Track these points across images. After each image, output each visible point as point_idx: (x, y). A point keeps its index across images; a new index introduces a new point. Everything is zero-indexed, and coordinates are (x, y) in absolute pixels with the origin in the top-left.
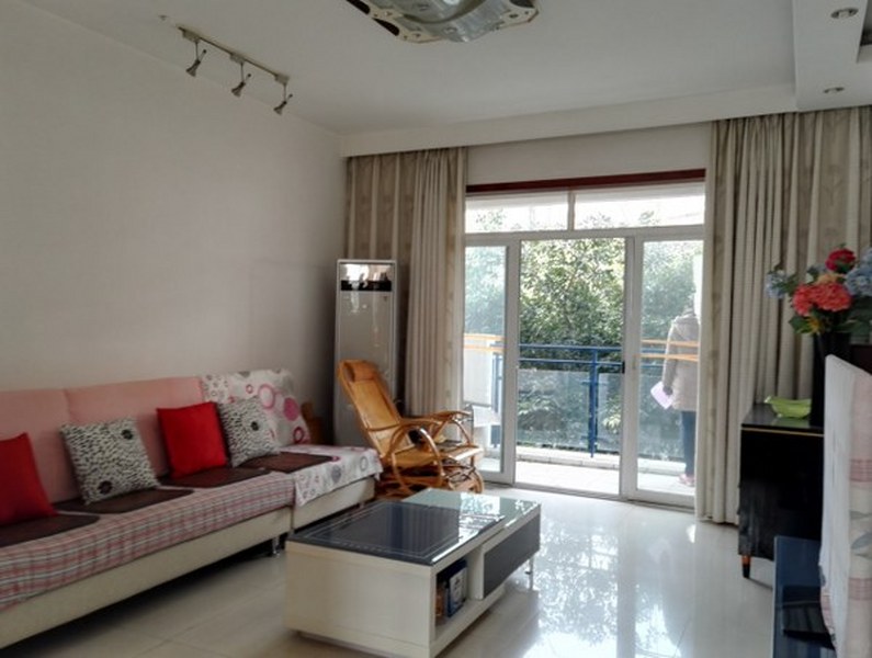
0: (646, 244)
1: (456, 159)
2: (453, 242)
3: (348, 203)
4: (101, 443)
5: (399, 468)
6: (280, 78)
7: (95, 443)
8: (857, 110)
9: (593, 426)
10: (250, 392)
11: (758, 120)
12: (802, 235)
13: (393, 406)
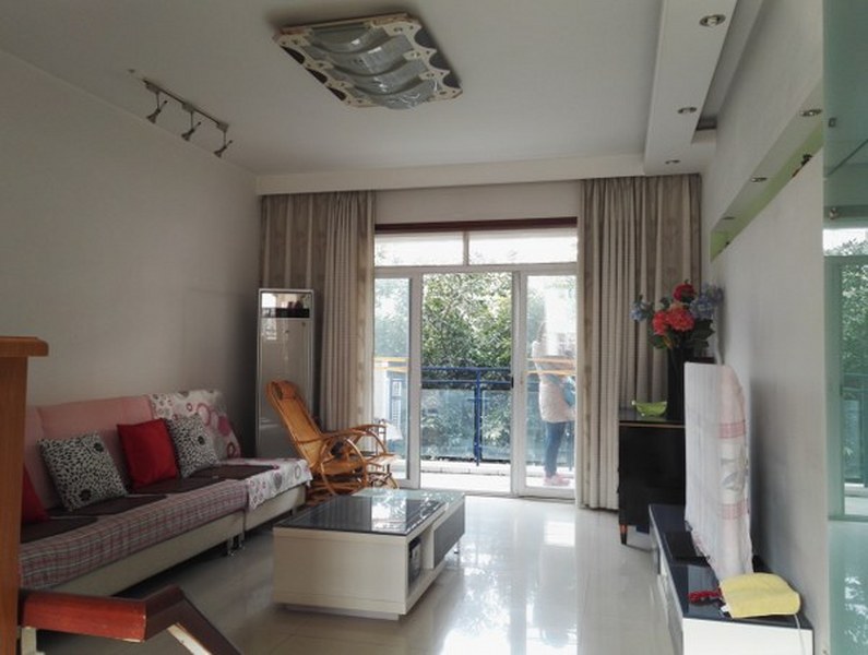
0: (530, 278)
1: (366, 201)
2: (364, 275)
3: (263, 237)
4: (79, 456)
5: (327, 476)
6: (222, 126)
7: (73, 454)
8: (687, 178)
9: (478, 438)
10: (190, 410)
11: (615, 182)
12: (651, 272)
13: (312, 421)
